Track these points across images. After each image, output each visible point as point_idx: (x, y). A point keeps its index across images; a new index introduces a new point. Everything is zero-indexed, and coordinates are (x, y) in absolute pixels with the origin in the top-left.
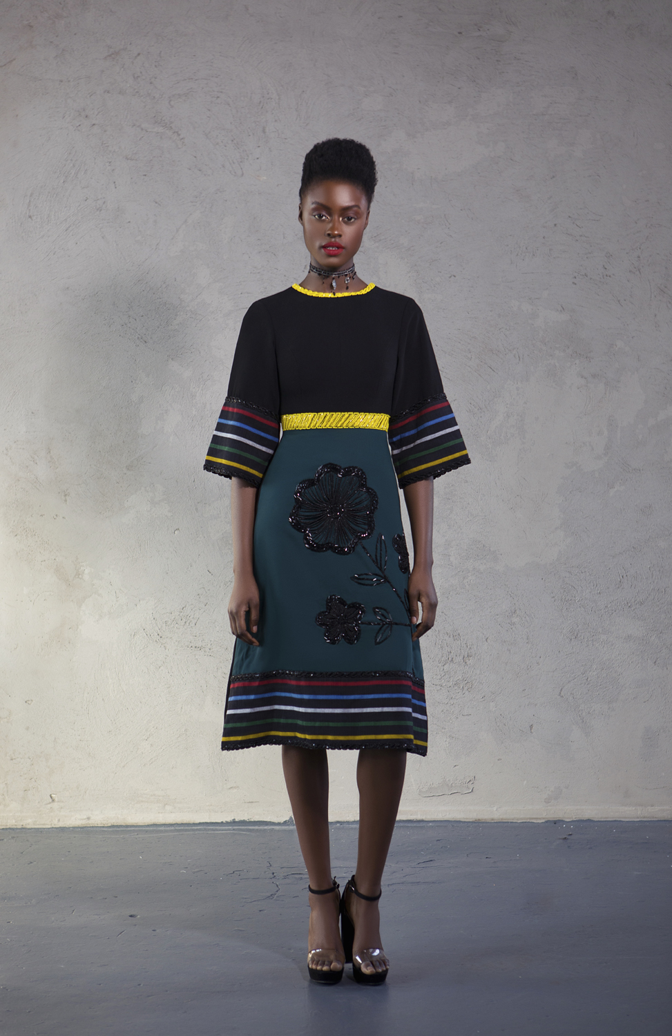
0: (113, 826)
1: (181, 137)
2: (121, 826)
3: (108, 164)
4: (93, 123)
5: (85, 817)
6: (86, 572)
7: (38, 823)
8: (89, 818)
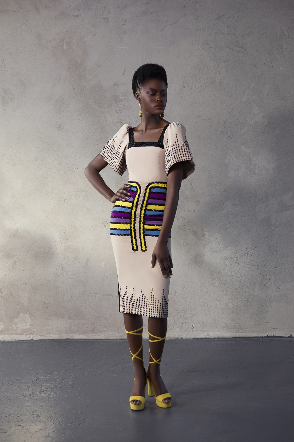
0: (218, 338)
1: (247, 52)
2: (221, 338)
3: (216, 64)
4: (211, 47)
5: (207, 334)
6: (207, 234)
7: (187, 336)
8: (208, 335)
